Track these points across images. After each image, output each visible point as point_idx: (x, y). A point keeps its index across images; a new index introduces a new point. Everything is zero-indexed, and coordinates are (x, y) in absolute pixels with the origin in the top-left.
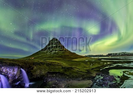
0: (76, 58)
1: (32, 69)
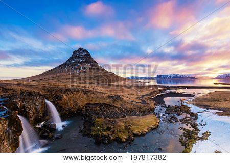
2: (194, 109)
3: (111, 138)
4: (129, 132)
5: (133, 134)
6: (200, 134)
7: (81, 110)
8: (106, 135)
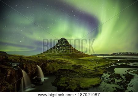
0: (83, 57)
1: (46, 66)
5: (80, 87)
7: (56, 72)
8: (64, 86)
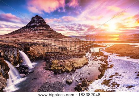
2: (106, 54)
3: (63, 70)
4: (73, 67)
5: (75, 67)
6: (109, 66)
7: (43, 56)
8: (60, 69)
